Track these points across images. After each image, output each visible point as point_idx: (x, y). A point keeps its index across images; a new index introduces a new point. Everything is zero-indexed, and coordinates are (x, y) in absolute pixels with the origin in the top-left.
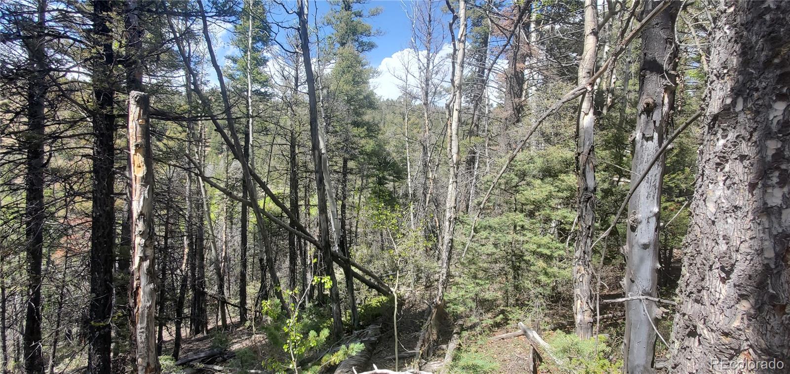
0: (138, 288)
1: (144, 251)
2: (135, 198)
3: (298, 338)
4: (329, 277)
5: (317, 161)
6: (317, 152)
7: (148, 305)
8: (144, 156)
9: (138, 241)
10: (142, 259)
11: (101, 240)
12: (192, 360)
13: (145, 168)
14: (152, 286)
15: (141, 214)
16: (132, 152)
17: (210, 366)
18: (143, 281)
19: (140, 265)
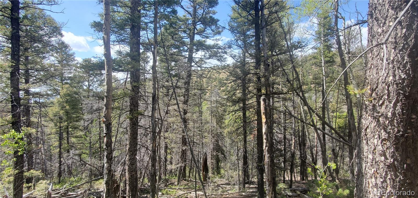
0: (265, 155)
1: (266, 144)
2: (263, 128)
3: (325, 188)
4: (335, 164)
5: (349, 104)
6: (349, 100)
7: (268, 161)
8: (265, 116)
9: (265, 141)
10: (266, 146)
11: (259, 136)
12: (296, 190)
13: (265, 119)
14: (269, 155)
15: (265, 133)
16: (262, 114)
17: (303, 195)
18: (266, 153)
19: (265, 148)
